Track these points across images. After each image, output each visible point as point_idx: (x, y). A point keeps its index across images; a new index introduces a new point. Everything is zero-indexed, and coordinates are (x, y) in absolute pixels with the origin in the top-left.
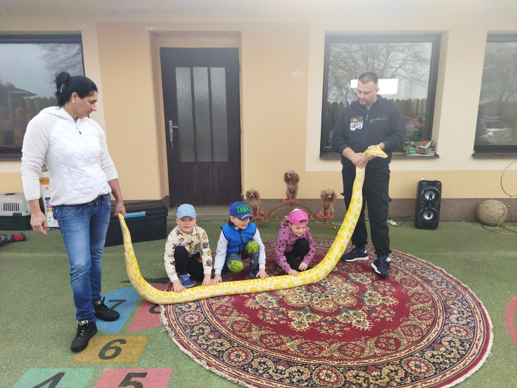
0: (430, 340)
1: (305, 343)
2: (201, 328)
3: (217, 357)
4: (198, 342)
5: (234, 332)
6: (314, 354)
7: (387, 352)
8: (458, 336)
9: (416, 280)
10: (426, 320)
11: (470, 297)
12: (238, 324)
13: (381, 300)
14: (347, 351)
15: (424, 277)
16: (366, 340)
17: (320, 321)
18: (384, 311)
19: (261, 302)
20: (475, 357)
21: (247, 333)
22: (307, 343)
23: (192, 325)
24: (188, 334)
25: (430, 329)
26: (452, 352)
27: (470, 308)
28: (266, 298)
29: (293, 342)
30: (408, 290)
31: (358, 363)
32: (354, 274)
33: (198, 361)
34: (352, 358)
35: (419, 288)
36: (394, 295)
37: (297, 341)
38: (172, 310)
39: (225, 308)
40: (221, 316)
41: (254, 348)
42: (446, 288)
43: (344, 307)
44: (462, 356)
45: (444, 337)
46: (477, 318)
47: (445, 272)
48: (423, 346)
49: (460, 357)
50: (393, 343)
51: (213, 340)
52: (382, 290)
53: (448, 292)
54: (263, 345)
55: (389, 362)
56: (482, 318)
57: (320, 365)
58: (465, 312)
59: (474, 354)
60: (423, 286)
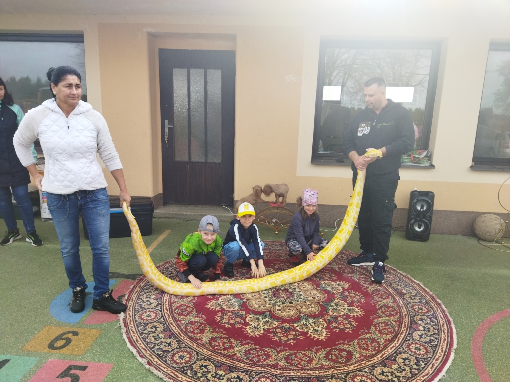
0: (384, 356)
1: (254, 349)
2: (155, 327)
3: (160, 357)
4: (148, 340)
5: (185, 333)
7: (335, 365)
8: (416, 353)
9: (389, 292)
10: (387, 334)
11: (441, 314)
12: (193, 325)
13: (346, 311)
14: (294, 360)
15: (398, 290)
16: (318, 350)
17: (276, 328)
18: (345, 322)
19: (223, 304)
20: (427, 378)
21: (199, 335)
22: (256, 349)
23: (147, 322)
24: (139, 331)
25: (388, 344)
27: (438, 325)
28: (230, 300)
29: (242, 347)
30: (378, 302)
31: (301, 373)
32: (326, 281)
33: (140, 359)
34: (296, 368)
35: (389, 301)
36: (361, 307)
37: (247, 346)
38: (132, 306)
39: (185, 308)
40: (179, 315)
41: (201, 350)
42: (419, 302)
43: (305, 315)
44: (414, 375)
45: (400, 353)
46: (443, 336)
47: (422, 286)
48: (375, 361)
49: (411, 376)
50: (345, 355)
51: (163, 339)
52: (351, 300)
53: (420, 307)
54: (211, 348)
55: (334, 376)
56: (448, 337)
57: (261, 373)
58: (432, 329)
59: (427, 374)
60: (394, 299)
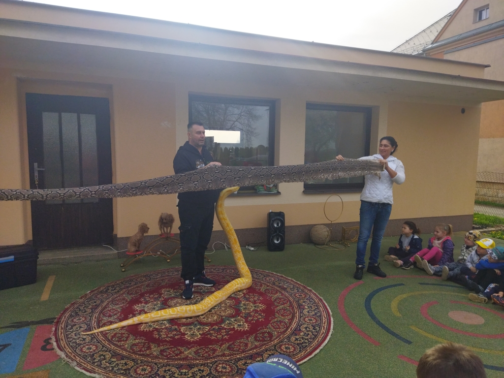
0: (293, 329)
1: (200, 349)
2: (102, 355)
3: (124, 374)
4: (102, 366)
5: (134, 353)
6: (209, 355)
7: (265, 343)
8: (311, 323)
9: (275, 289)
10: (287, 316)
12: (137, 346)
13: (253, 308)
14: (235, 348)
15: (281, 286)
16: (247, 337)
17: (209, 331)
18: (256, 315)
19: (154, 325)
21: (148, 351)
22: (202, 348)
23: (92, 354)
24: (90, 362)
26: (309, 334)
27: (315, 303)
29: (190, 350)
30: (272, 297)
31: (244, 354)
34: (240, 353)
35: (279, 295)
36: (262, 302)
37: (193, 349)
39: (120, 334)
41: (157, 361)
43: (226, 317)
44: (316, 336)
45: (301, 325)
47: (294, 280)
48: (289, 334)
50: (267, 335)
51: (116, 362)
52: (252, 300)
53: (299, 294)
54: (165, 358)
55: (267, 349)
56: (324, 309)
57: (216, 362)
58: (313, 306)
60: (281, 293)
